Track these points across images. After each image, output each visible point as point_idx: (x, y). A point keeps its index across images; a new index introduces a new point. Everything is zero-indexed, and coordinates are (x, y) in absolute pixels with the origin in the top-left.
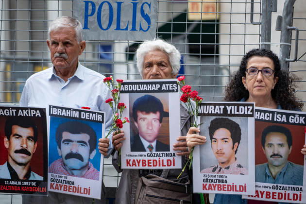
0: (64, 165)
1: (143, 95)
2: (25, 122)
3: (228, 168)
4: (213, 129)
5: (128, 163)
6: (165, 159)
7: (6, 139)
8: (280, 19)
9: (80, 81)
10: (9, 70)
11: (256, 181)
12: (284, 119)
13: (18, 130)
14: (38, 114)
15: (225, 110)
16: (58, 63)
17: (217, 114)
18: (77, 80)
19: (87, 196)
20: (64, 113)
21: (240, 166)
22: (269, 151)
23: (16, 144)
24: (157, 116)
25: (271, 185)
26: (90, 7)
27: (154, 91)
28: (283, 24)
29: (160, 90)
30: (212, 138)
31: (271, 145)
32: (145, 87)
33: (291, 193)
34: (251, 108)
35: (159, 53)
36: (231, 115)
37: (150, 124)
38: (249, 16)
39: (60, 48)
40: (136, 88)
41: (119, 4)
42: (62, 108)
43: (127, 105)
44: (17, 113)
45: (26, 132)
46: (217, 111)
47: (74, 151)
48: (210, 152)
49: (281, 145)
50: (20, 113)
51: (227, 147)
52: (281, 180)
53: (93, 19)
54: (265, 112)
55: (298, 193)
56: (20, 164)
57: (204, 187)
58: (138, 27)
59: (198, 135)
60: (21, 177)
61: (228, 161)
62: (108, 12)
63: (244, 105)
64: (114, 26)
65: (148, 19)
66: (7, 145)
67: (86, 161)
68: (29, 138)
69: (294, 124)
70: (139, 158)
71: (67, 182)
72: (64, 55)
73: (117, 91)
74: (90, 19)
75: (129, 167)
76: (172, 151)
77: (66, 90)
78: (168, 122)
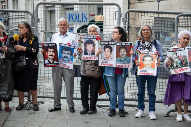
0: (63, 59)
1: (88, 39)
2: (51, 47)
3: (108, 59)
4: (105, 48)
5: (83, 58)
6: (94, 57)
7: (46, 53)
8: (123, 18)
9: (67, 36)
10: (45, 35)
11: (116, 62)
12: (125, 44)
13: (49, 50)
14: (54, 45)
15: (108, 43)
16: (62, 31)
17: (106, 44)
18: (67, 35)
19: (69, 68)
20: (63, 45)
21: (112, 59)
22: (121, 54)
23: (49, 54)
24: (92, 45)
25: (122, 63)
26: (70, 15)
27: (92, 38)
28: (124, 20)
29: (93, 38)
30: (104, 51)
31: (121, 52)
32: (89, 37)
33: (128, 65)
34: (115, 43)
35: (93, 28)
36: (110, 44)
37: (90, 47)
38: (114, 18)
39: (63, 26)
40: (86, 37)
41: (78, 14)
42: (63, 44)
43: (84, 42)
44: (49, 45)
45: (52, 50)
46: (106, 43)
47: (66, 56)
48: (104, 55)
49: (124, 52)
50: (50, 45)
51: (108, 53)
52: (125, 61)
53: (71, 19)
54: (119, 43)
55: (129, 65)
56: (51, 59)
57: (102, 64)
58: (83, 21)
59: (100, 50)
60: (52, 63)
61: (109, 57)
62: (75, 17)
63: (114, 42)
64: (77, 21)
65: (86, 18)
66: (47, 54)
67: (69, 59)
68: (52, 52)
69: (128, 46)
70: (86, 57)
71: (64, 64)
72: (64, 28)
73: (81, 38)
74: (70, 18)
75: (84, 59)
76: (96, 55)
77: (64, 38)
78: (95, 47)
